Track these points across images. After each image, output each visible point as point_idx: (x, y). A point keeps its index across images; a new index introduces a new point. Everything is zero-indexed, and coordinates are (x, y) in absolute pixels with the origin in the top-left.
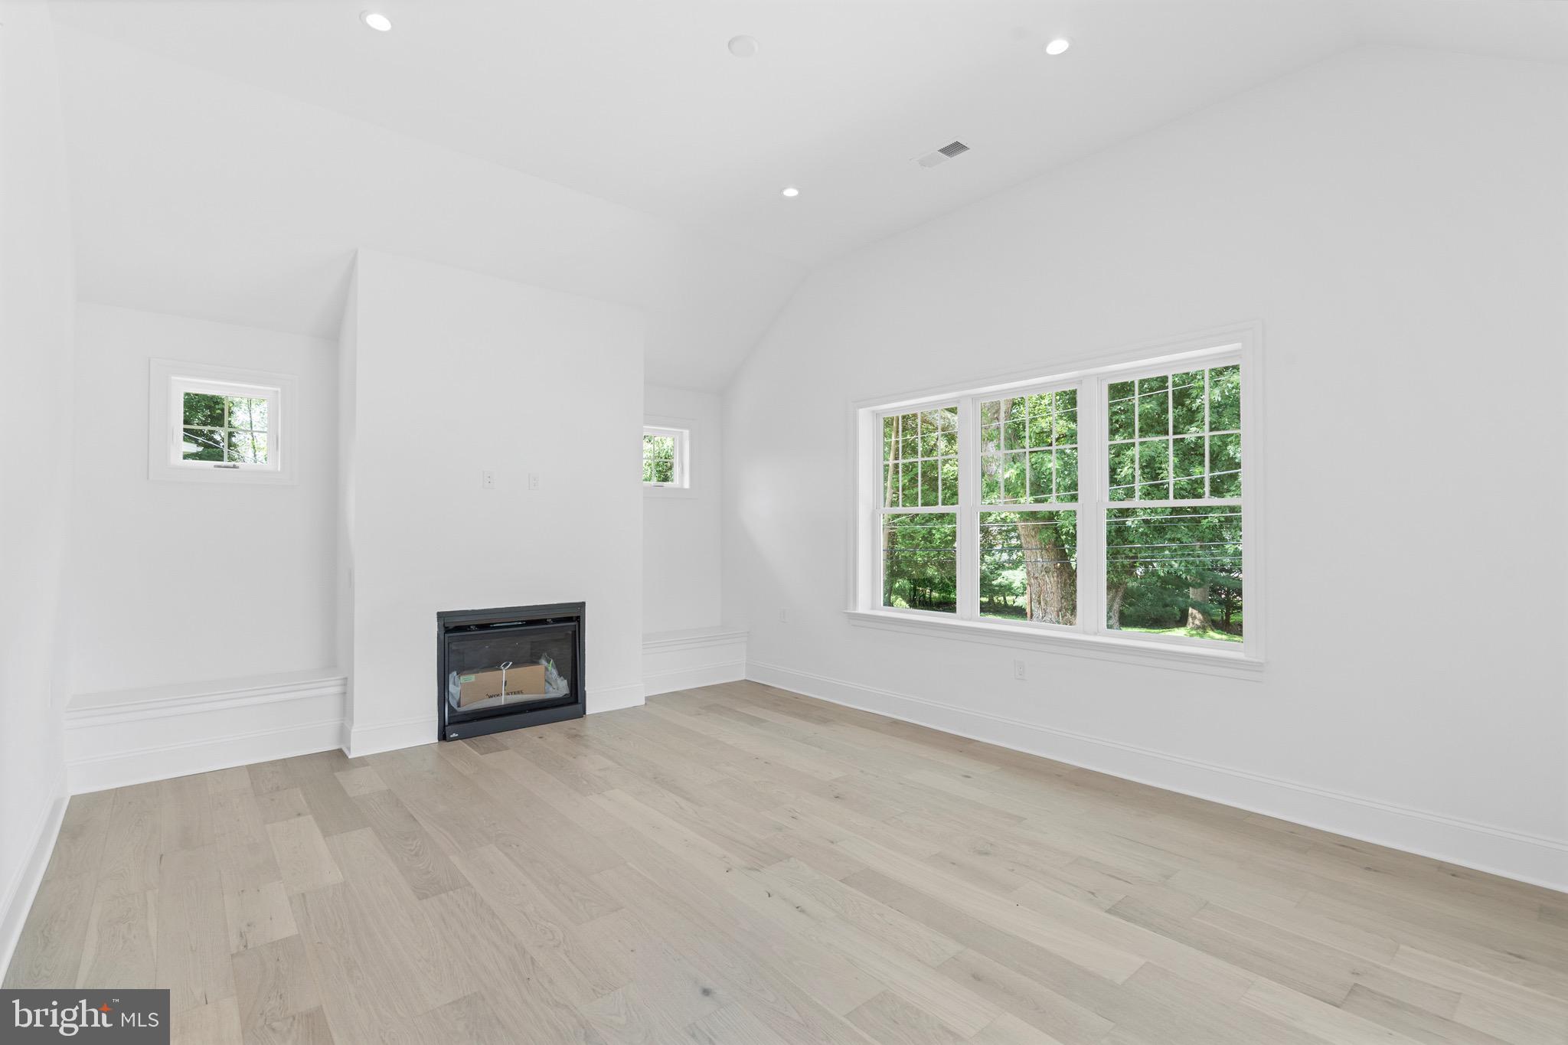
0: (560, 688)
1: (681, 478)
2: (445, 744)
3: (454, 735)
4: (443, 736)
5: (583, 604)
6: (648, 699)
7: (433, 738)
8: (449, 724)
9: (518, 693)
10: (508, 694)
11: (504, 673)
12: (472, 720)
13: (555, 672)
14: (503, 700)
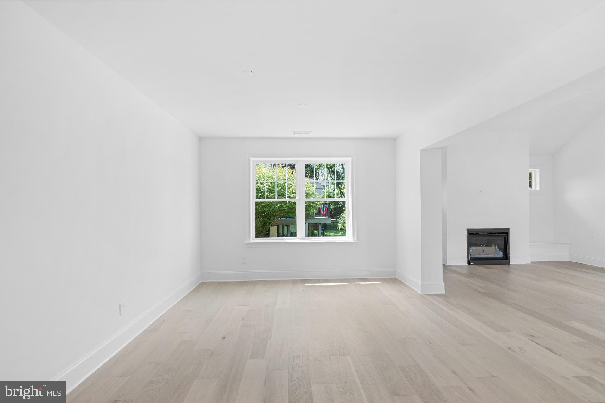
0: (501, 255)
1: (537, 186)
2: (469, 265)
3: (472, 263)
4: (469, 263)
5: (509, 229)
6: (531, 262)
7: (466, 263)
8: (470, 260)
9: (487, 254)
10: (484, 254)
11: (483, 248)
12: (476, 260)
13: (498, 250)
14: (483, 256)
